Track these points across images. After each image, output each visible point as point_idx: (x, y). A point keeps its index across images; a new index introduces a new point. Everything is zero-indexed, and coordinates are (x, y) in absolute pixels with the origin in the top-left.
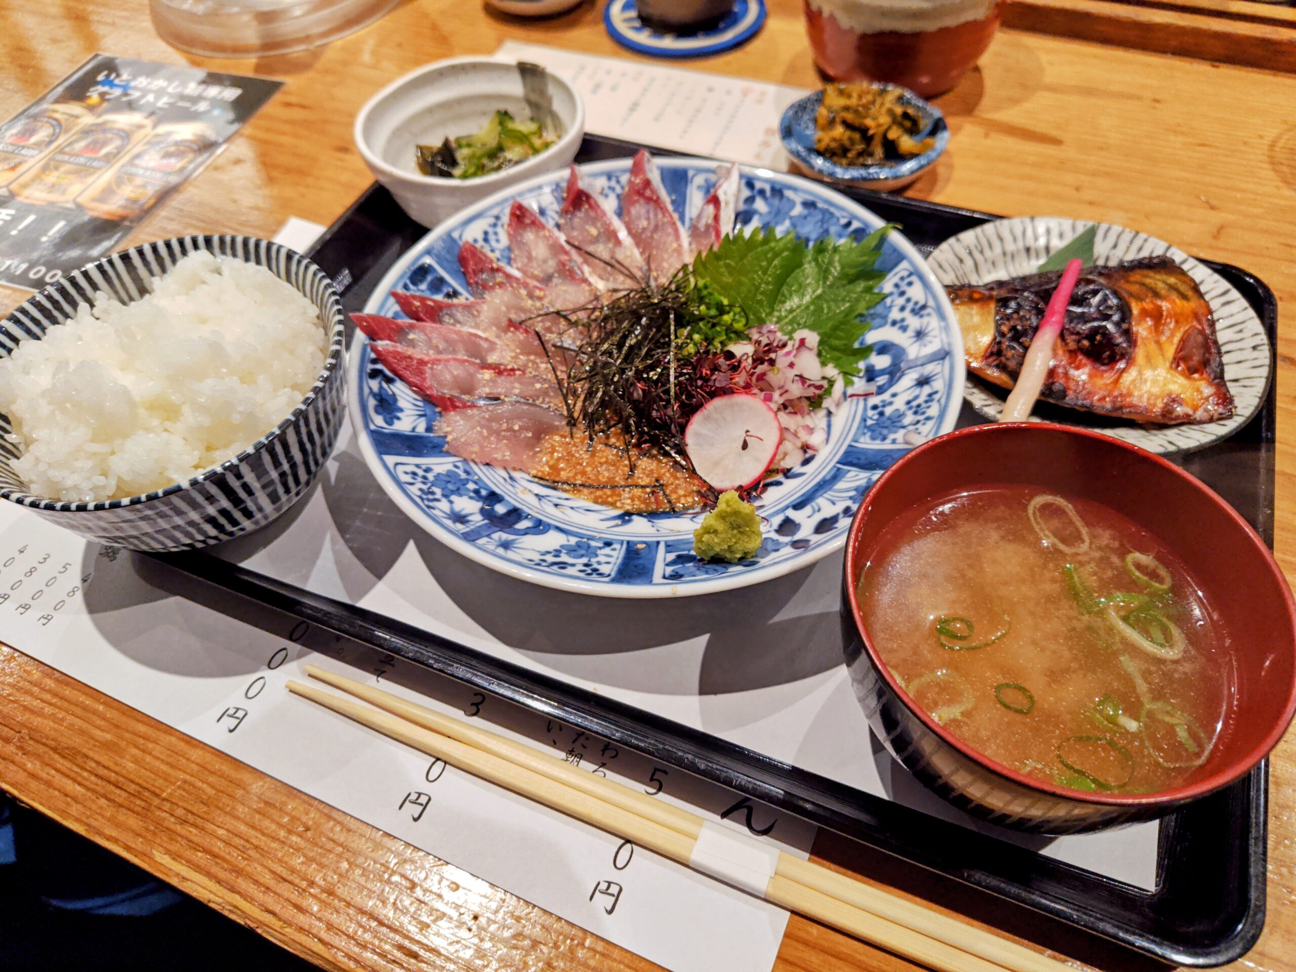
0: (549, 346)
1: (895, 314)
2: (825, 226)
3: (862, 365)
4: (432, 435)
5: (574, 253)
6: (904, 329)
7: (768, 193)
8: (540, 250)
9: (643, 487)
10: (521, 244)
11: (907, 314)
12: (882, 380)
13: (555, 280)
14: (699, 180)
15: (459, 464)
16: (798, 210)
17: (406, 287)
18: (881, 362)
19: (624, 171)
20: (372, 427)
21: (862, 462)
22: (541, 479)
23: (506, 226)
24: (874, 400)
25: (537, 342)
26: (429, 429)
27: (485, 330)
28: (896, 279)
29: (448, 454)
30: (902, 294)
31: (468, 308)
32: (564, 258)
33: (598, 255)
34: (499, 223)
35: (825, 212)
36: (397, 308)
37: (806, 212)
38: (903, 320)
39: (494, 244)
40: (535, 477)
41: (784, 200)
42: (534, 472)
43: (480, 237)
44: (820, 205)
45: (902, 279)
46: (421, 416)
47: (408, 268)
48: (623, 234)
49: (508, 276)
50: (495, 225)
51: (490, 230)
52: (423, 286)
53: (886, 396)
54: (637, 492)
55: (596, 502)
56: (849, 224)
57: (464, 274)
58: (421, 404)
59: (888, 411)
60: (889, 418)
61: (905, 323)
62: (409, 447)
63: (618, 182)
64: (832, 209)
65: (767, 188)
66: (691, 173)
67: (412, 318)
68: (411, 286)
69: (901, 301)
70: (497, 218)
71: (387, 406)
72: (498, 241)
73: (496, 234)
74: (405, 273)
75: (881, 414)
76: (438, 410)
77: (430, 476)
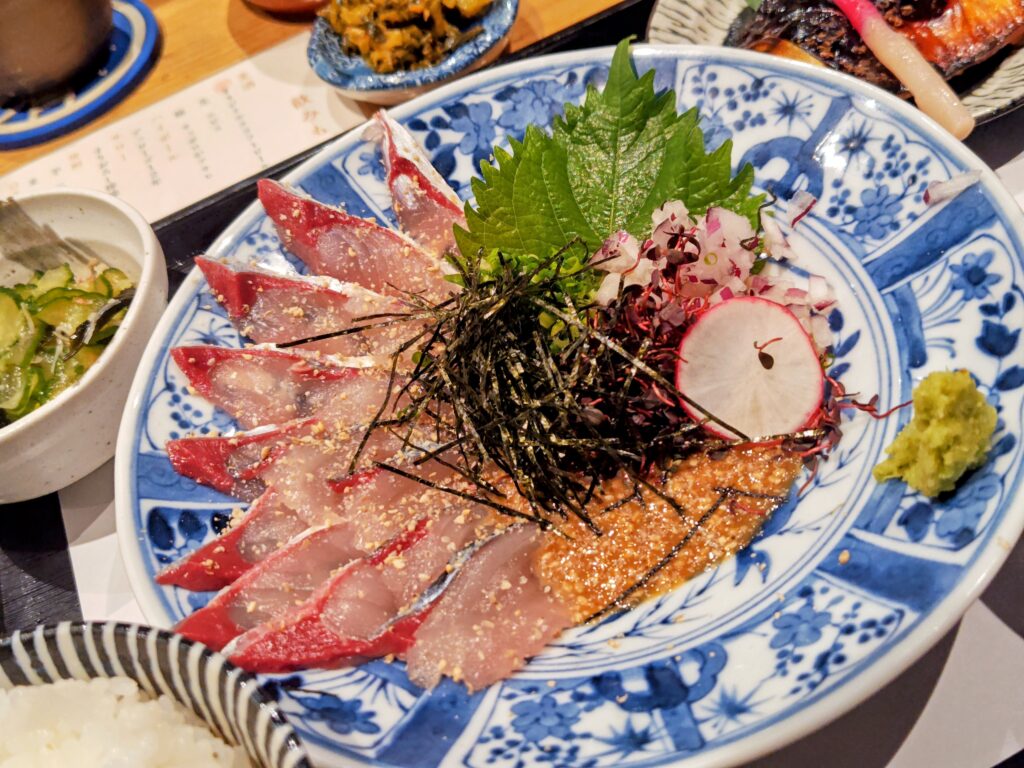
0: (410, 469)
1: (729, 118)
2: (546, 99)
3: (756, 191)
4: (428, 693)
5: (299, 351)
6: (760, 120)
7: (447, 118)
8: (259, 381)
9: (714, 510)
10: (230, 394)
11: (743, 106)
12: (802, 183)
13: (315, 399)
14: (354, 164)
15: (508, 691)
16: (498, 109)
17: (162, 559)
18: (776, 169)
19: (260, 219)
20: (371, 754)
21: (906, 264)
22: (598, 615)
23: (191, 390)
24: (822, 208)
25: (392, 478)
26: (415, 690)
27: (319, 522)
28: (690, 85)
29: (481, 693)
30: (715, 92)
31: (262, 516)
32: (295, 367)
33: (330, 331)
34: (178, 391)
35: (531, 87)
36: (184, 594)
37: (509, 103)
38: (747, 114)
39: (196, 421)
40: (589, 620)
41: (471, 111)
42: (578, 617)
43: (174, 426)
44: (519, 84)
45: (696, 79)
46: (384, 685)
47: (139, 534)
48: (335, 285)
49: (261, 439)
50: (176, 399)
51: (177, 408)
52: (180, 540)
53: (829, 192)
54: (714, 521)
55: (689, 577)
56: (572, 77)
57: (206, 484)
58: (361, 674)
59: (854, 200)
60: (868, 206)
61: (754, 115)
62: (438, 731)
63: (264, 236)
64: (537, 78)
65: (440, 112)
66: (337, 164)
67: (217, 588)
68: (168, 553)
69: (722, 100)
70: (169, 387)
71: (338, 713)
72: (198, 414)
73: (187, 407)
74: (142, 544)
75: (851, 210)
76: (389, 659)
77: (511, 735)
